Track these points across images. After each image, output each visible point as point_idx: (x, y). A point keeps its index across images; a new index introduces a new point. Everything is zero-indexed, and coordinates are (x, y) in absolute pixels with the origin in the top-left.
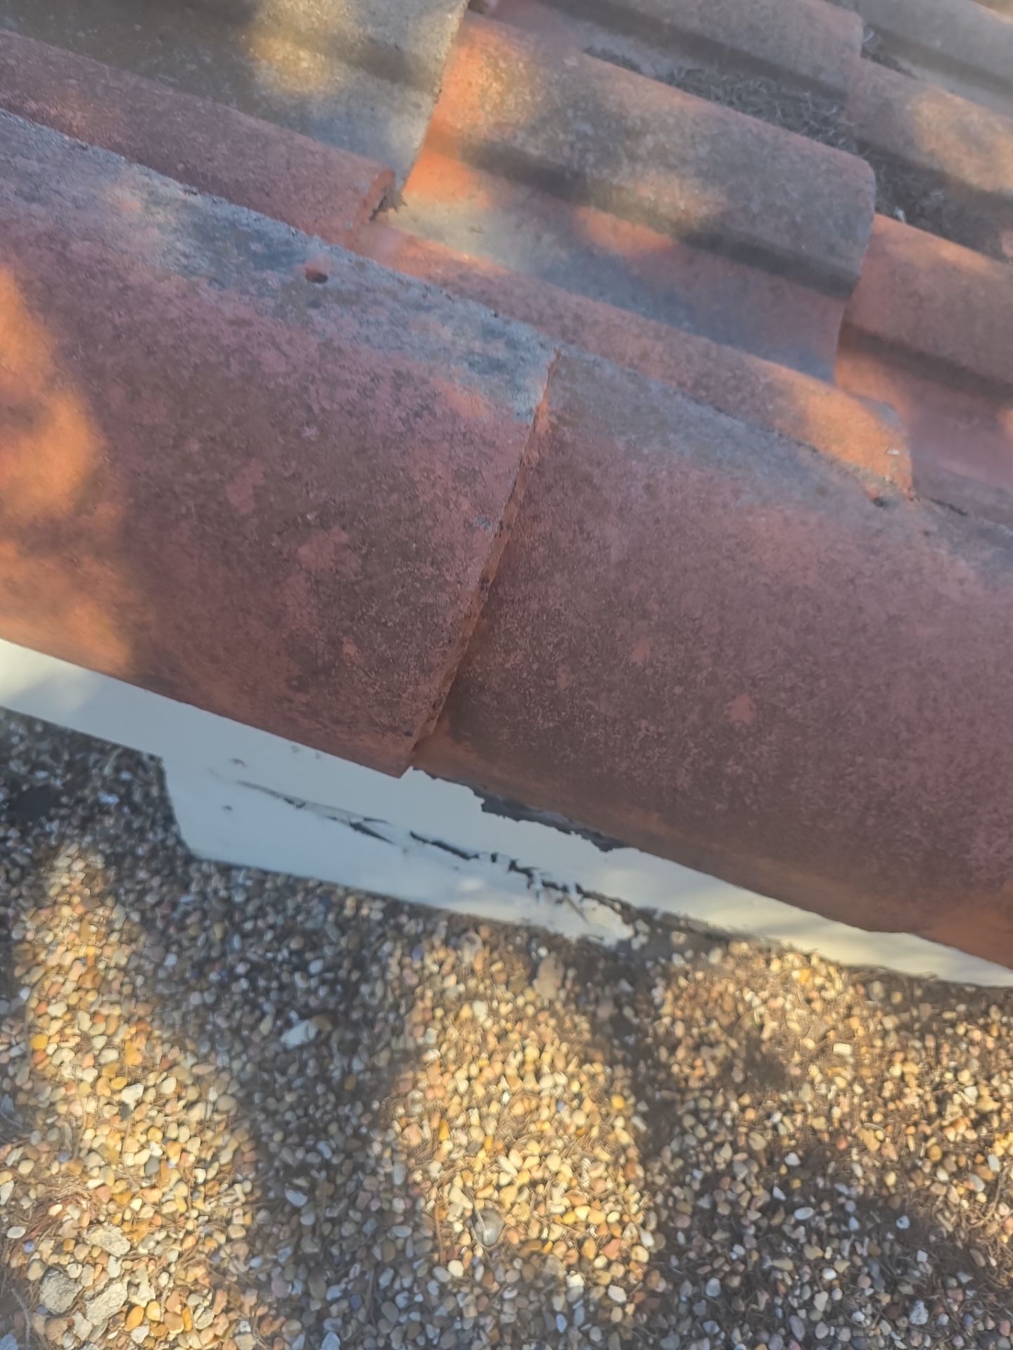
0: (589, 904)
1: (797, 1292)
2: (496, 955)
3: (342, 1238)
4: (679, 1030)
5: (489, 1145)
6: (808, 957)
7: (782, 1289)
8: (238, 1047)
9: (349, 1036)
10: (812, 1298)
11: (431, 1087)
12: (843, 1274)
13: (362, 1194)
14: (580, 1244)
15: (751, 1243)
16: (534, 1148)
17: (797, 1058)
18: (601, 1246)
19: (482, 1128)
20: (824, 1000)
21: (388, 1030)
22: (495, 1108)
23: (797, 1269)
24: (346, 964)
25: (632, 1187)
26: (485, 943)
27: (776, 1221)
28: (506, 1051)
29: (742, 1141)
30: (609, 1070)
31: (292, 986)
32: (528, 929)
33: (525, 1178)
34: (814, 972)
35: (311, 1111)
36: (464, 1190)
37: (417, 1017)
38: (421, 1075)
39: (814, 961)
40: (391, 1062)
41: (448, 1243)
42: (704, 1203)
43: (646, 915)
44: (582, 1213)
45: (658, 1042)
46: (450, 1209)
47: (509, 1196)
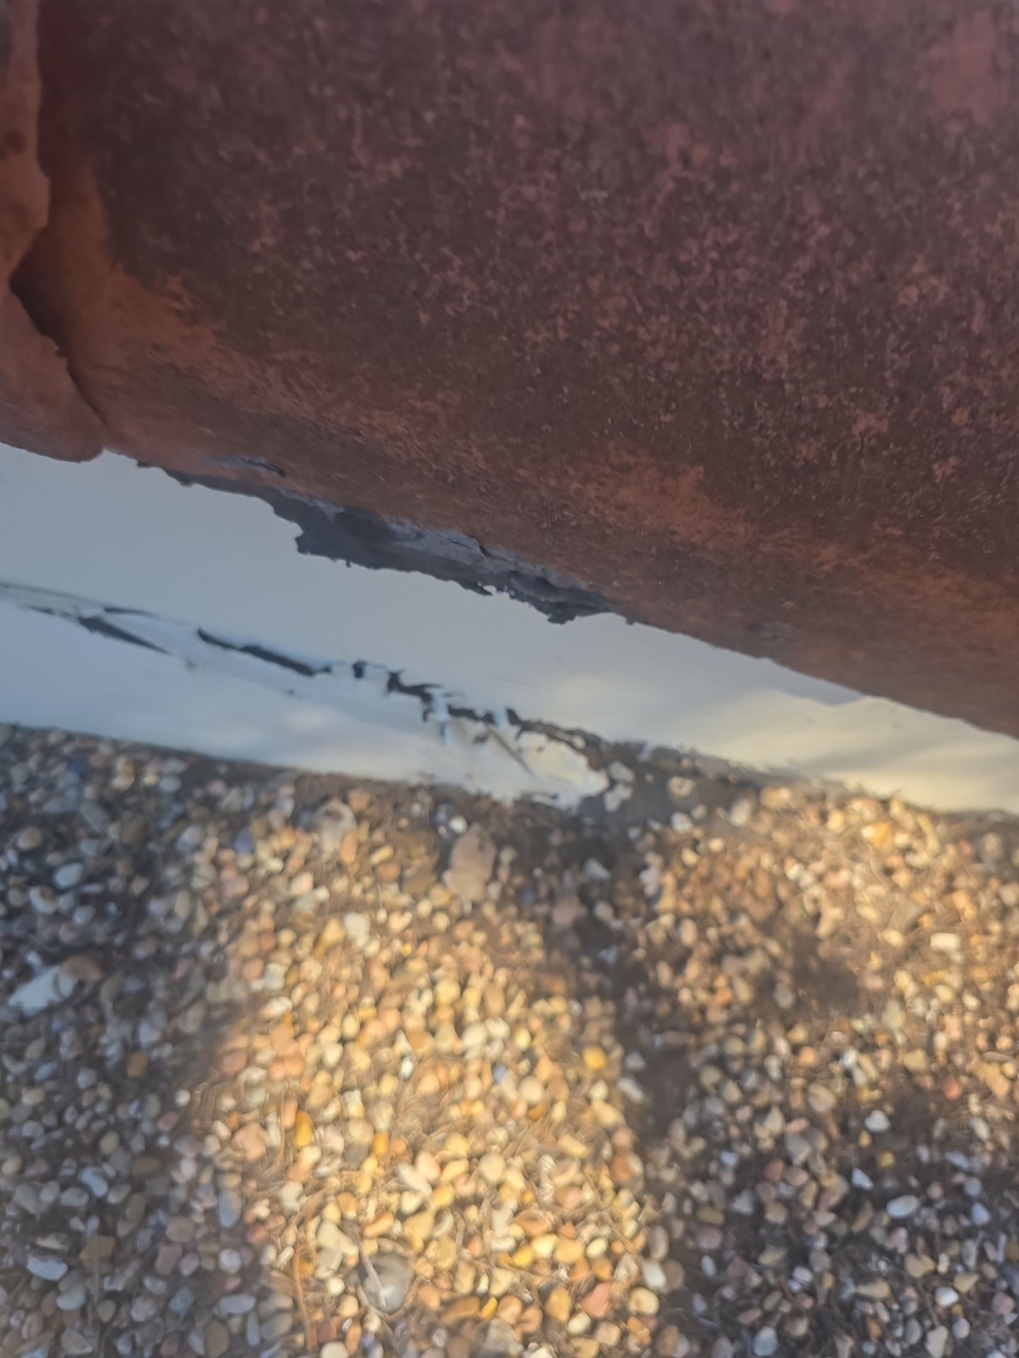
0: (533, 740)
1: (899, 1332)
2: (378, 836)
3: (135, 1325)
4: (688, 934)
5: (381, 1147)
6: (885, 804)
7: (875, 1330)
9: (133, 985)
10: (923, 1339)
11: (279, 1059)
12: (968, 1295)
13: (163, 1250)
14: (544, 1295)
15: (822, 1261)
16: (458, 1146)
17: (875, 962)
18: (579, 1297)
19: (368, 1119)
20: (910, 868)
21: (198, 971)
22: (388, 1086)
23: (896, 1294)
24: (122, 867)
25: (625, 1195)
26: (359, 817)
27: (860, 1225)
28: (405, 990)
29: (797, 1102)
30: (576, 1007)
31: (25, 910)
32: (432, 789)
33: (445, 1198)
34: (896, 825)
35: (69, 1117)
36: (343, 1225)
37: (247, 947)
38: (259, 1042)
39: (896, 809)
40: (207, 1024)
41: (319, 1316)
42: (743, 1205)
43: (627, 753)
44: (543, 1247)
45: (654, 956)
46: (318, 1259)
47: (419, 1229)
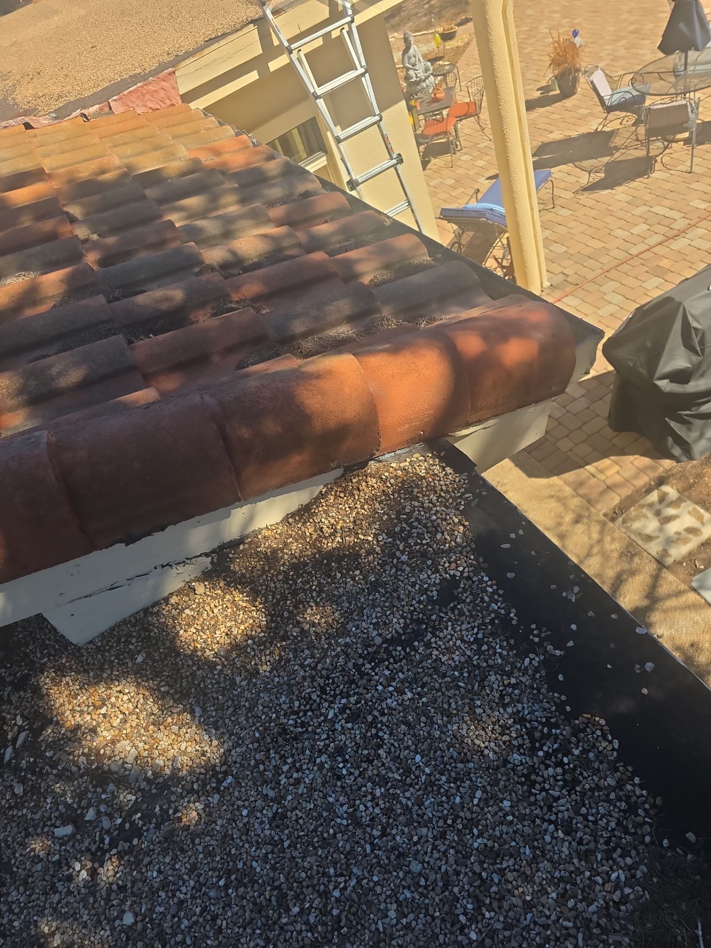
0: (194, 560)
3: (184, 687)
5: (209, 636)
6: (267, 528)
8: (126, 674)
9: (155, 647)
11: (186, 638)
12: (317, 584)
13: (183, 674)
14: (246, 634)
16: (222, 626)
17: (280, 552)
18: (251, 630)
19: (205, 634)
20: (279, 534)
21: (165, 637)
22: (206, 628)
23: (305, 593)
24: (142, 633)
25: (254, 613)
27: (293, 588)
30: (231, 595)
31: (130, 650)
33: (223, 634)
36: (210, 650)
37: (170, 627)
38: (181, 639)
40: (171, 642)
41: (213, 665)
44: (242, 627)
46: (209, 657)
47: (222, 641)
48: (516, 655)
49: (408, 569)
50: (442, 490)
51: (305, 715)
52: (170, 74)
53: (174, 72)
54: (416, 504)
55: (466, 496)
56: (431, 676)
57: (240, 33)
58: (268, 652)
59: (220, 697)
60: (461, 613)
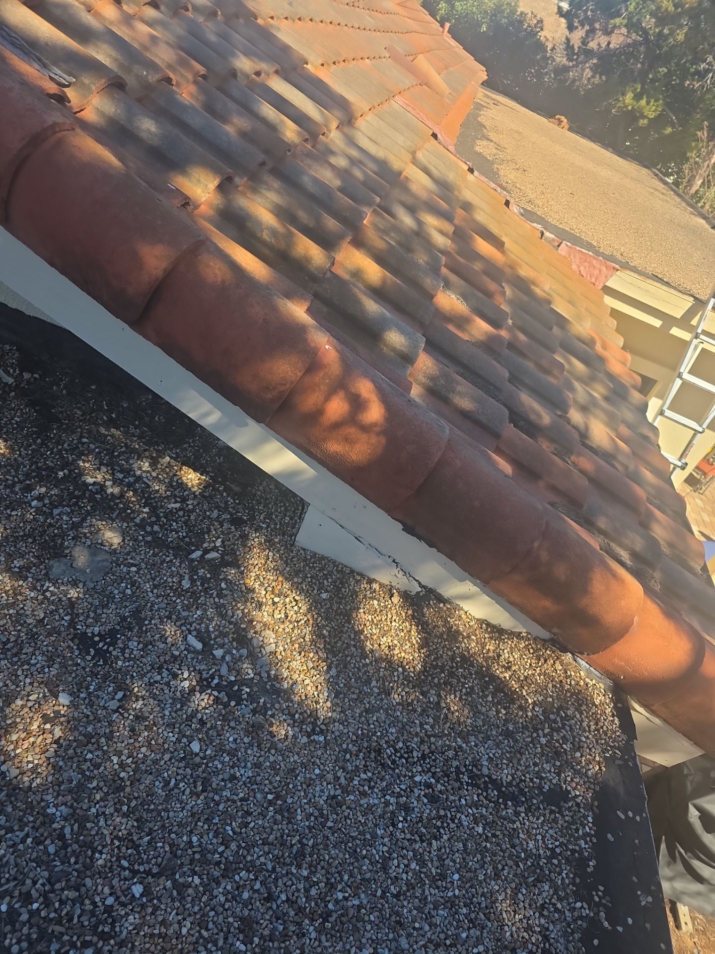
1: (458, 687)
4: (430, 621)
5: (377, 634)
6: (466, 613)
7: (454, 686)
8: (308, 595)
9: (339, 600)
10: (462, 689)
11: (361, 618)
12: (470, 686)
13: (342, 638)
14: (402, 662)
15: (446, 674)
17: (461, 637)
18: (407, 663)
19: (376, 630)
20: (469, 625)
21: (350, 601)
22: (379, 627)
23: (458, 682)
24: (339, 582)
25: (416, 654)
27: (454, 670)
28: (382, 615)
29: (445, 651)
30: (410, 626)
31: (323, 583)
32: (390, 585)
33: (387, 644)
34: (467, 617)
36: (370, 644)
37: (358, 599)
38: (358, 614)
39: (468, 614)
41: (365, 655)
43: (425, 586)
44: (403, 654)
46: (366, 647)
47: (383, 647)
48: (574, 892)
49: (539, 750)
50: (602, 727)
51: (400, 758)
52: (614, 268)
53: (617, 270)
54: (578, 716)
55: (617, 751)
56: (504, 835)
57: (680, 295)
58: (407, 690)
59: (353, 680)
60: (555, 821)
